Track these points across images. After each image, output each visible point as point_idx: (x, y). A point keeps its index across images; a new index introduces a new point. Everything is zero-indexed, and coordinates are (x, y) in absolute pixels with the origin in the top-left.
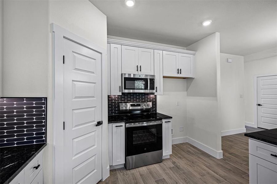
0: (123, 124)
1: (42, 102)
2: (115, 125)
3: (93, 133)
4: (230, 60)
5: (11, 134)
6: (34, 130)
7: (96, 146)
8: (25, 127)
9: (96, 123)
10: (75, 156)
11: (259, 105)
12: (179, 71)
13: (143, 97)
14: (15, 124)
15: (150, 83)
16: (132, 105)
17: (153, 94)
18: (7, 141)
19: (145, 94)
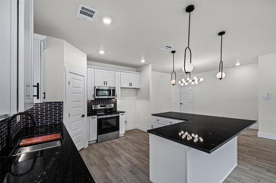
0: (96, 117)
1: (61, 103)
2: (91, 117)
3: (80, 121)
4: (163, 77)
5: (47, 119)
6: (57, 117)
7: (81, 128)
8: (53, 115)
9: (81, 115)
10: (73, 131)
11: (181, 104)
12: (131, 84)
13: (108, 101)
14: (49, 114)
15: (112, 92)
16: (100, 106)
17: (114, 98)
18: (45, 122)
19: (109, 99)
